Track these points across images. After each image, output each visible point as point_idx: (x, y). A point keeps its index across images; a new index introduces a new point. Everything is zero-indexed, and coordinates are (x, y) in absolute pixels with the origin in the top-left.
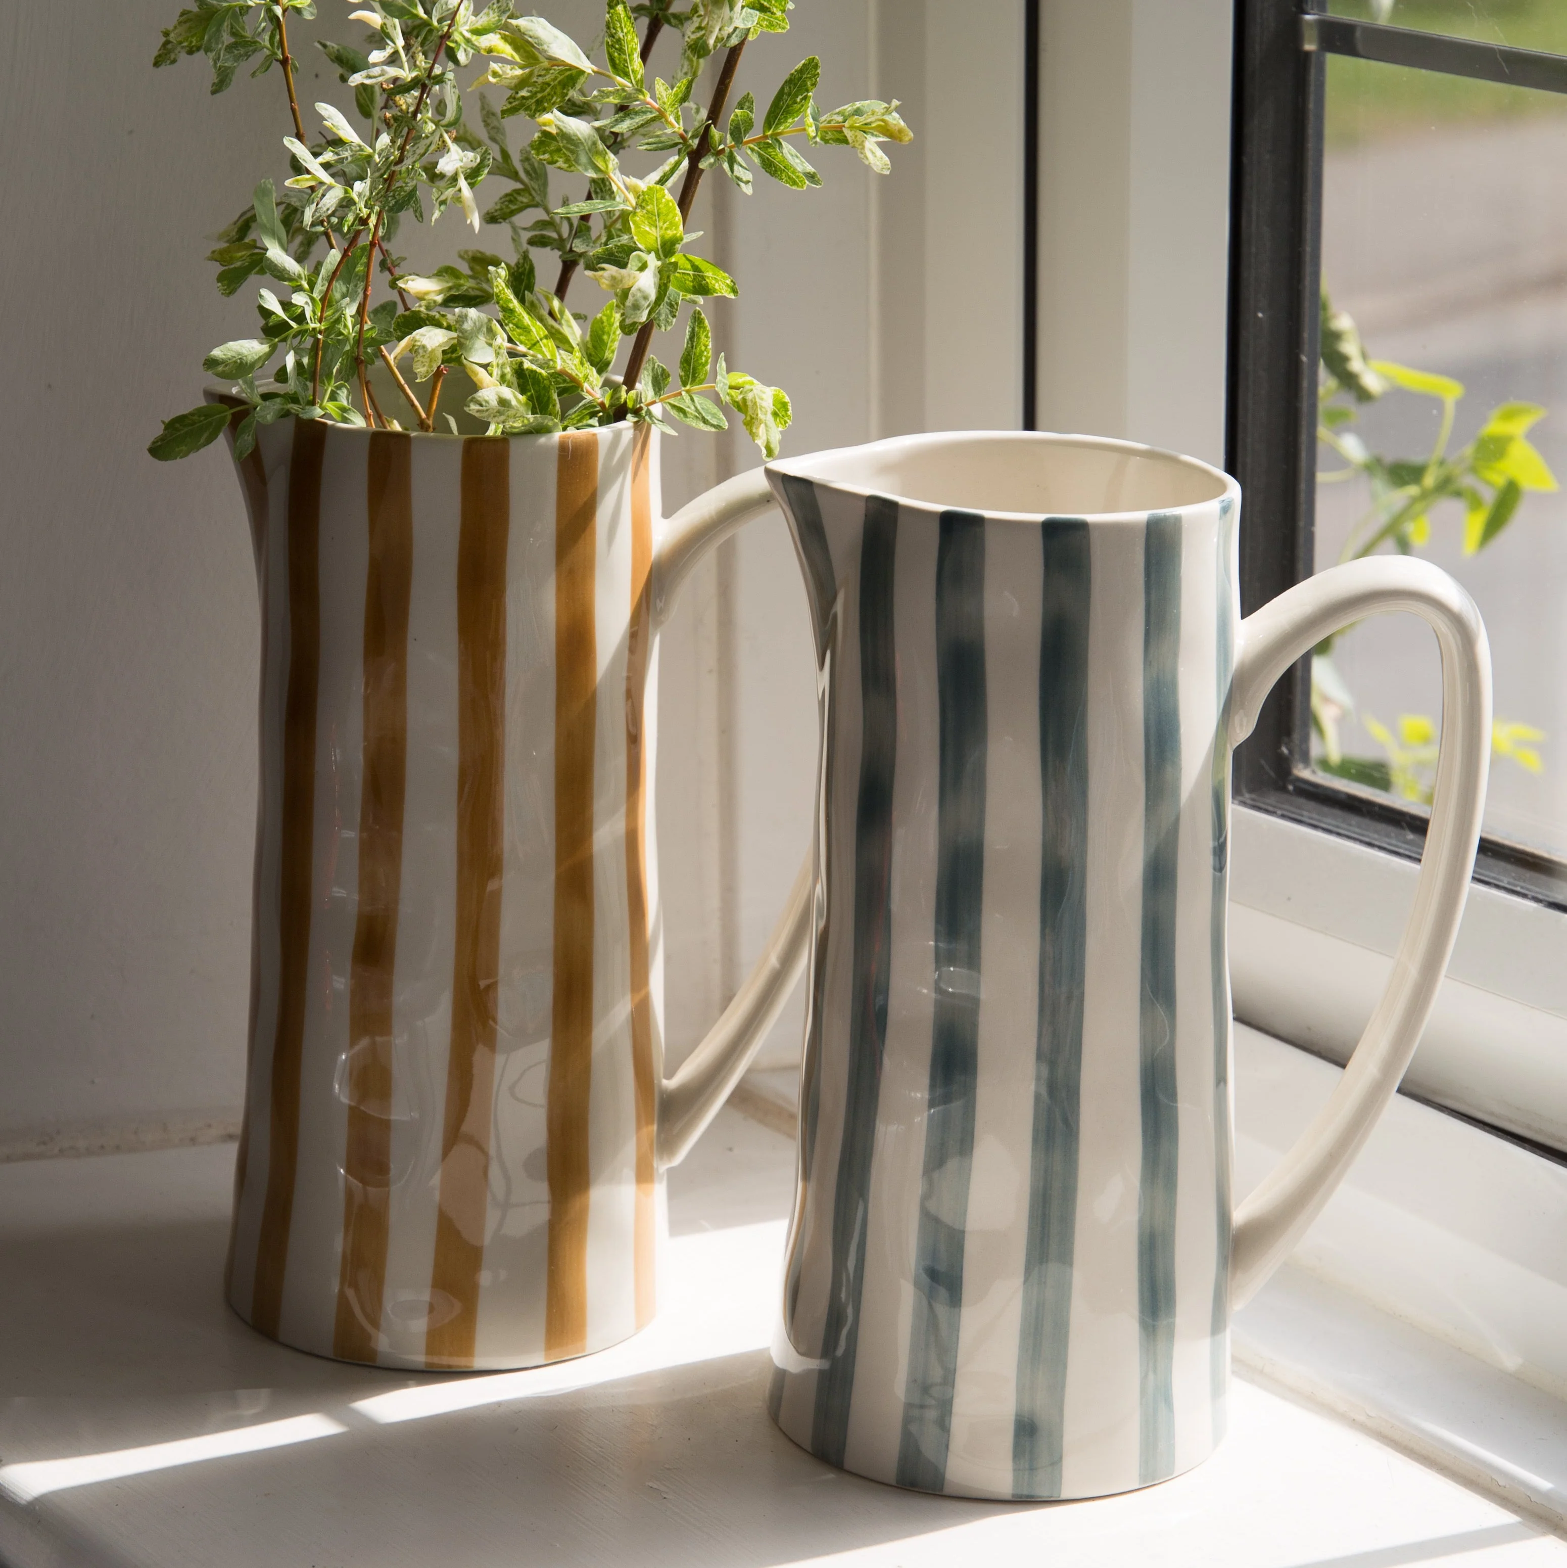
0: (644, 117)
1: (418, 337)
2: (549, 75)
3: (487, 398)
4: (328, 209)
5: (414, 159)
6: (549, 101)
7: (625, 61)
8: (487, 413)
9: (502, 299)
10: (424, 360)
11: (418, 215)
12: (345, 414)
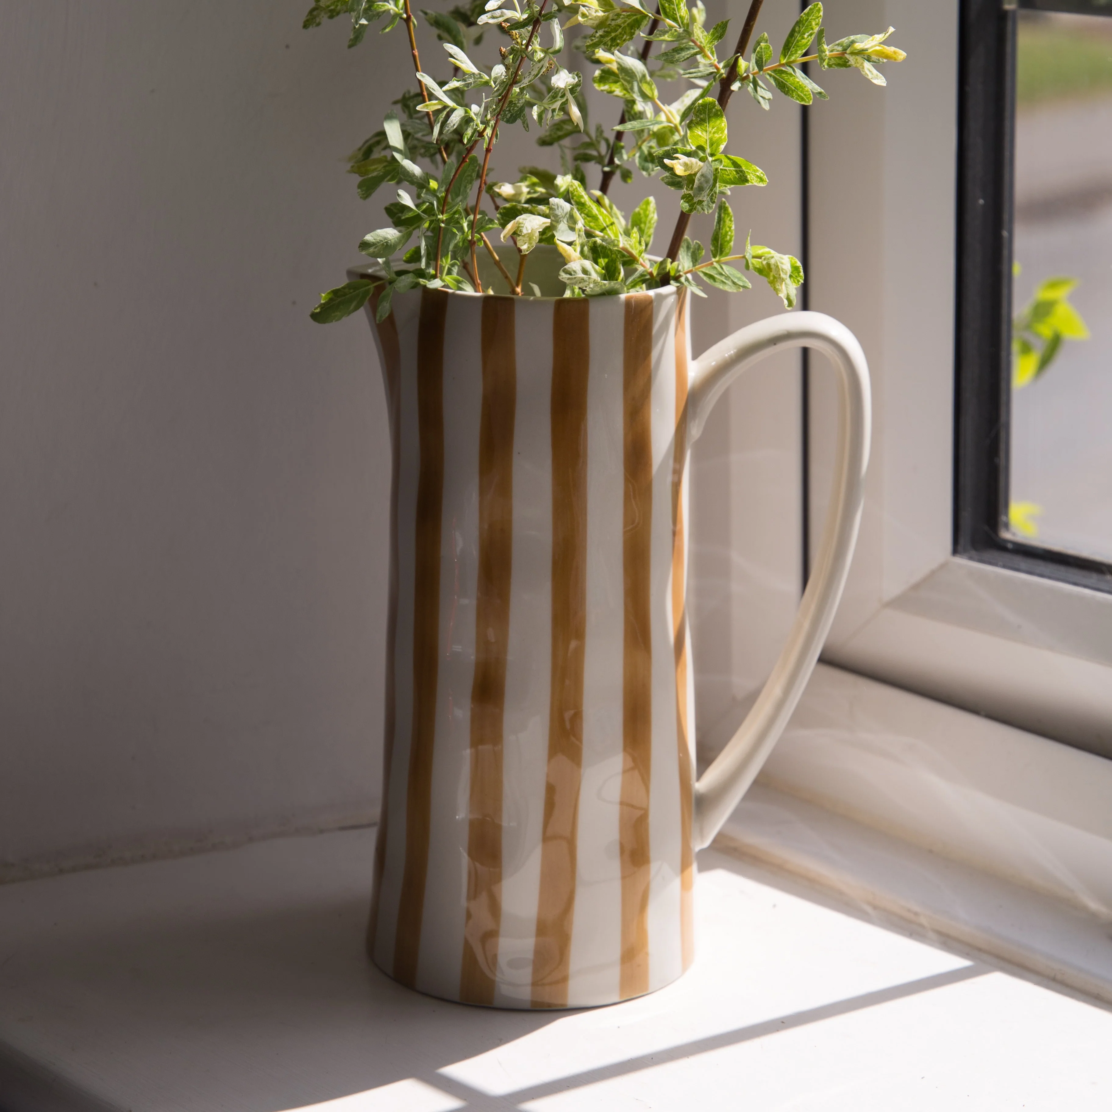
0: (688, 52)
1: (521, 221)
2: (620, 19)
3: (574, 269)
4: (454, 125)
5: (530, 79)
6: (621, 38)
7: (674, 9)
8: (575, 280)
9: (575, 195)
10: (525, 239)
11: (525, 126)
12: (460, 285)
